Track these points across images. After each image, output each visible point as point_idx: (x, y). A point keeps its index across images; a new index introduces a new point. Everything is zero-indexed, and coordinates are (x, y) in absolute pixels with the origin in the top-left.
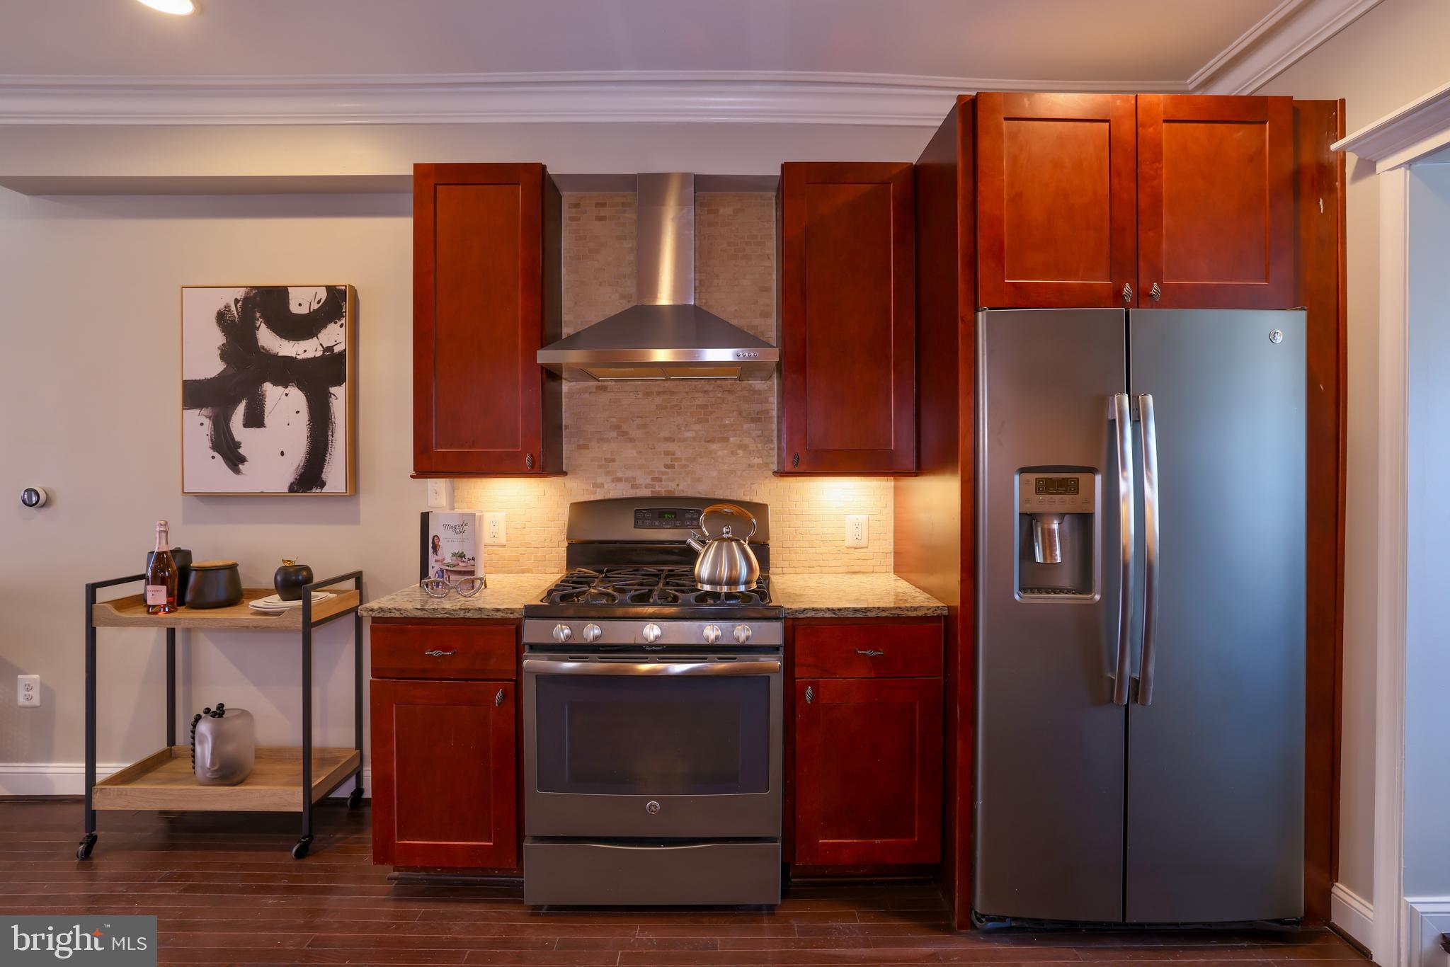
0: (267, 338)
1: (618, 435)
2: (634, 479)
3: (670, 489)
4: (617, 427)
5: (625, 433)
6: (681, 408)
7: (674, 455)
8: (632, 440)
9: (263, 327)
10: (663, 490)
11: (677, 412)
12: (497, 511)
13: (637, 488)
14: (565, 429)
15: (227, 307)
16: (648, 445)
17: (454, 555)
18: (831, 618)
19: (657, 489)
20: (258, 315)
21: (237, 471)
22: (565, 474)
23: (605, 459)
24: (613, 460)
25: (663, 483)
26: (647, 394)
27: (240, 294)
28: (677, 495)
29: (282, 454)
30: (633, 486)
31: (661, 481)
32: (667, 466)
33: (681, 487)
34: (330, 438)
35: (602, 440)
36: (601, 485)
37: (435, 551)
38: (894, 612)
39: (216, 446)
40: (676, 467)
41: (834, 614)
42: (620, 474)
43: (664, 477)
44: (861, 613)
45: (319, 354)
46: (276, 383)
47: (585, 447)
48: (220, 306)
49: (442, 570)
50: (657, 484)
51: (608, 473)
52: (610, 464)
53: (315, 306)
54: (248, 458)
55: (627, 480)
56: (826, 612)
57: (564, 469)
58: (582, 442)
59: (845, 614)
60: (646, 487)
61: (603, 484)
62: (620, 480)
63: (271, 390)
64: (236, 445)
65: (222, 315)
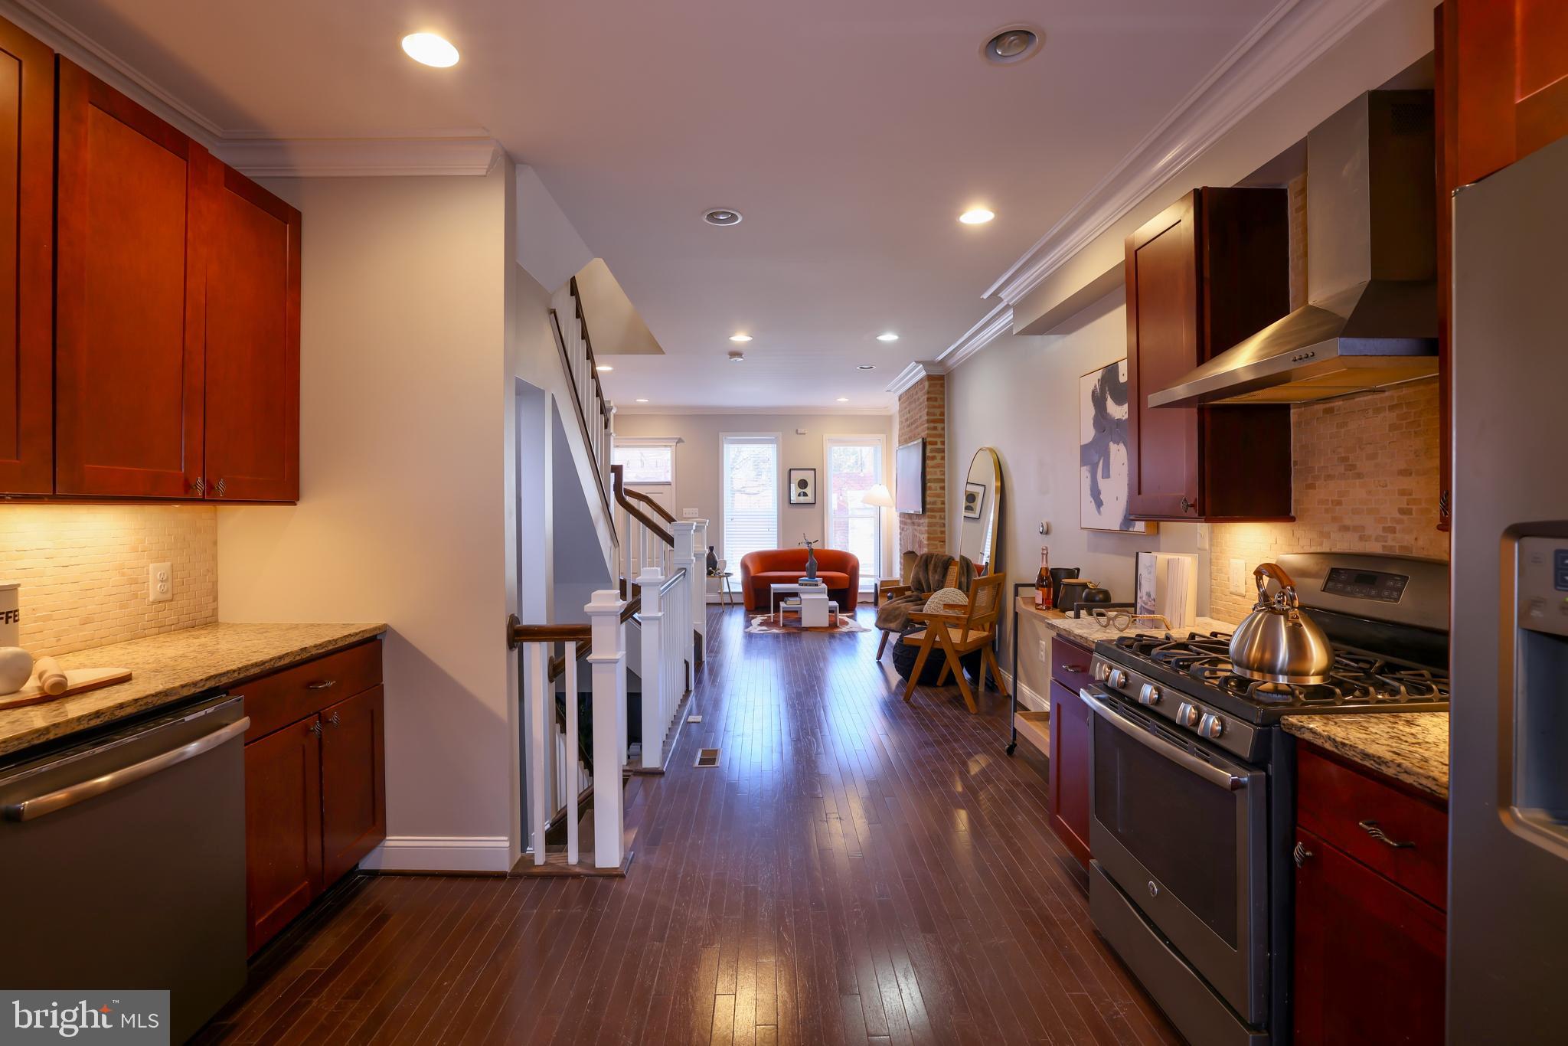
0: (1111, 407)
1: (1346, 470)
2: (1363, 528)
3: (1405, 544)
4: (1344, 459)
5: (1352, 467)
6: (1419, 426)
7: (1411, 495)
8: (1359, 476)
9: (1109, 397)
10: (1397, 545)
11: (1415, 433)
12: (1238, 558)
13: (1366, 541)
14: (1294, 466)
15: (1095, 386)
16: (1379, 481)
17: (1146, 594)
19: (1390, 543)
20: (1107, 389)
21: (1099, 512)
22: (1293, 519)
23: (1332, 501)
24: (1339, 503)
25: (1398, 535)
26: (1377, 411)
27: (1099, 375)
28: (1415, 554)
29: (1117, 499)
30: (1361, 538)
31: (1395, 532)
32: (1402, 511)
33: (1420, 543)
35: (1329, 477)
36: (1327, 535)
37: (1140, 588)
39: (1092, 495)
40: (1414, 513)
42: (1347, 522)
43: (1398, 527)
46: (1114, 443)
47: (1311, 486)
48: (1092, 388)
49: (1142, 606)
50: (1390, 536)
51: (1334, 519)
52: (1338, 507)
54: (1104, 502)
55: (1356, 529)
57: (1293, 514)
58: (1310, 481)
60: (1377, 539)
61: (1329, 533)
62: (1345, 529)
63: (1113, 447)
64: (1099, 493)
65: (1093, 392)
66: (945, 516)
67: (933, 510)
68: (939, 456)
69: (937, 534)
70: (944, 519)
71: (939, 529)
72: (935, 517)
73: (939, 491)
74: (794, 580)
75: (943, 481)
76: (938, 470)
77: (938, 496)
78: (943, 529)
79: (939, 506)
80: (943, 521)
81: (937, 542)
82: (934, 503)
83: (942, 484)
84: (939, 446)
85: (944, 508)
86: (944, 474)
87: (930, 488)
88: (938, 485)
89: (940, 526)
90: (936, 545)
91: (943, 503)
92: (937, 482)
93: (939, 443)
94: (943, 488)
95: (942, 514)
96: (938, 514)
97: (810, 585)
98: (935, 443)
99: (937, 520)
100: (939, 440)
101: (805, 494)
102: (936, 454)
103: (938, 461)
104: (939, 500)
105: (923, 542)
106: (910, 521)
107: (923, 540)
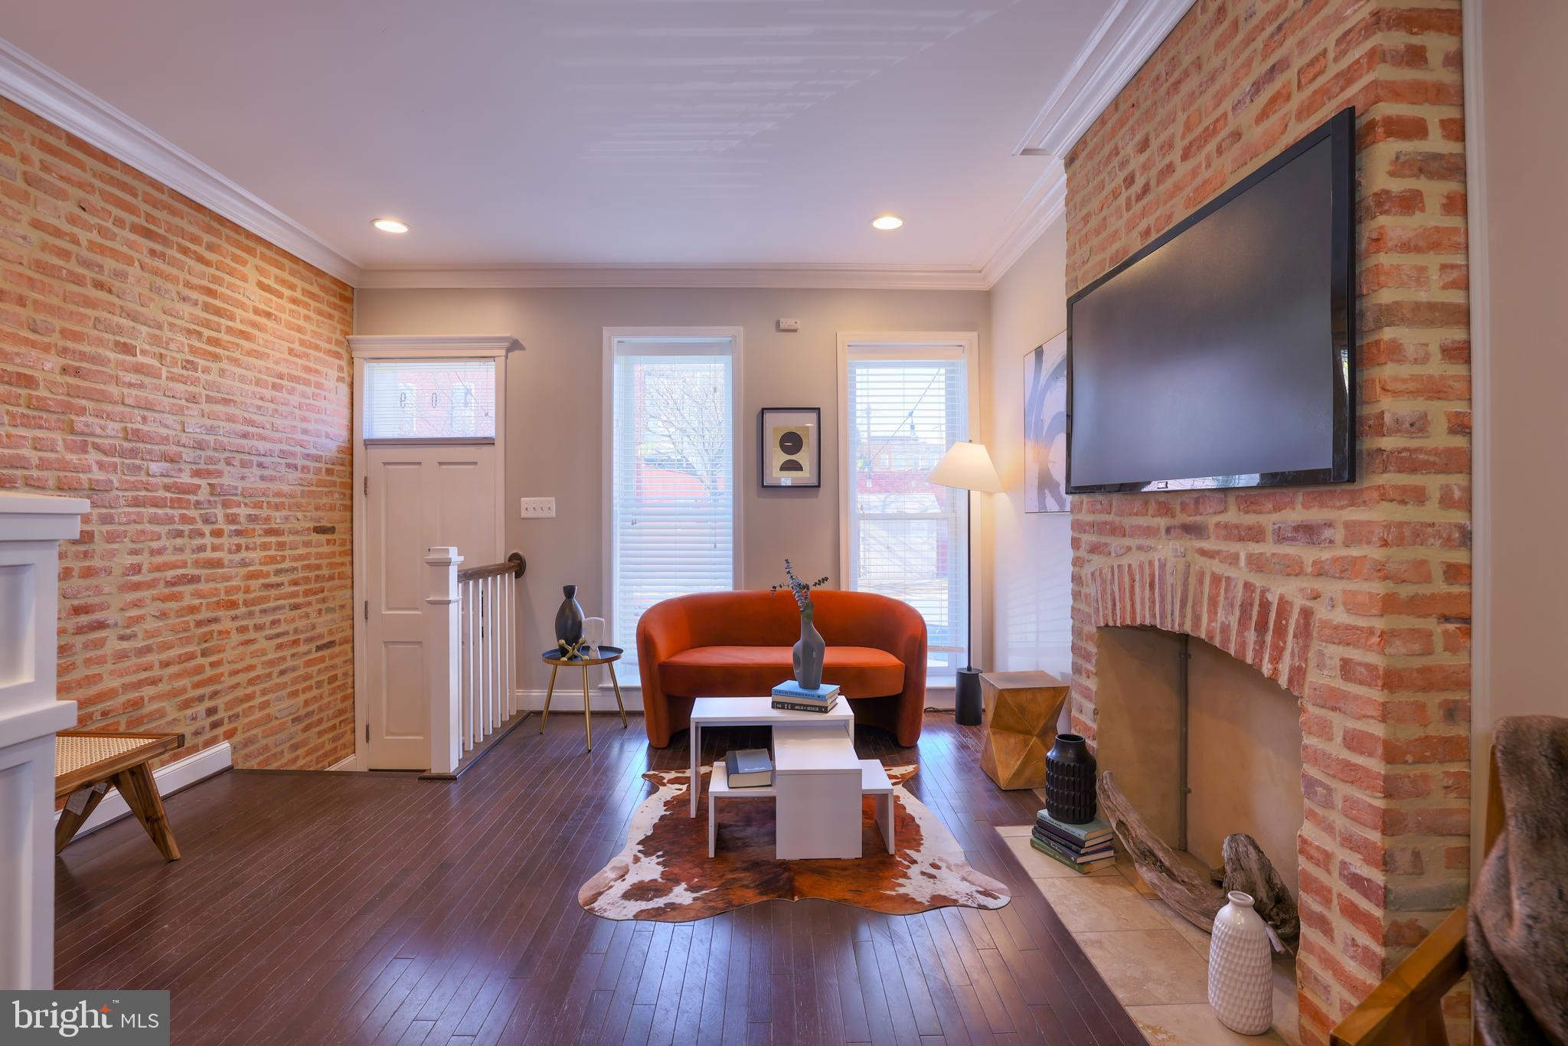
66: (1469, 490)
68: (1435, 191)
69: (1428, 579)
70: (1467, 505)
71: (1437, 556)
72: (1419, 496)
73: (1437, 367)
75: (1463, 316)
76: (1432, 261)
77: (1435, 390)
78: (1459, 557)
79: (1440, 438)
80: (1458, 517)
81: (1431, 624)
82: (1419, 426)
83: (1456, 334)
84: (1436, 143)
86: (1465, 285)
87: (1395, 351)
88: (1437, 337)
89: (1448, 543)
90: (1429, 635)
91: (1462, 426)
92: (1430, 323)
93: (1435, 131)
94: (1461, 353)
95: (1456, 480)
96: (1433, 483)
98: (1416, 129)
99: (1431, 512)
100: (1433, 115)
102: (1422, 184)
103: (1432, 217)
104: (1439, 411)
105: (1306, 613)
106: (1162, 522)
107: (1299, 602)
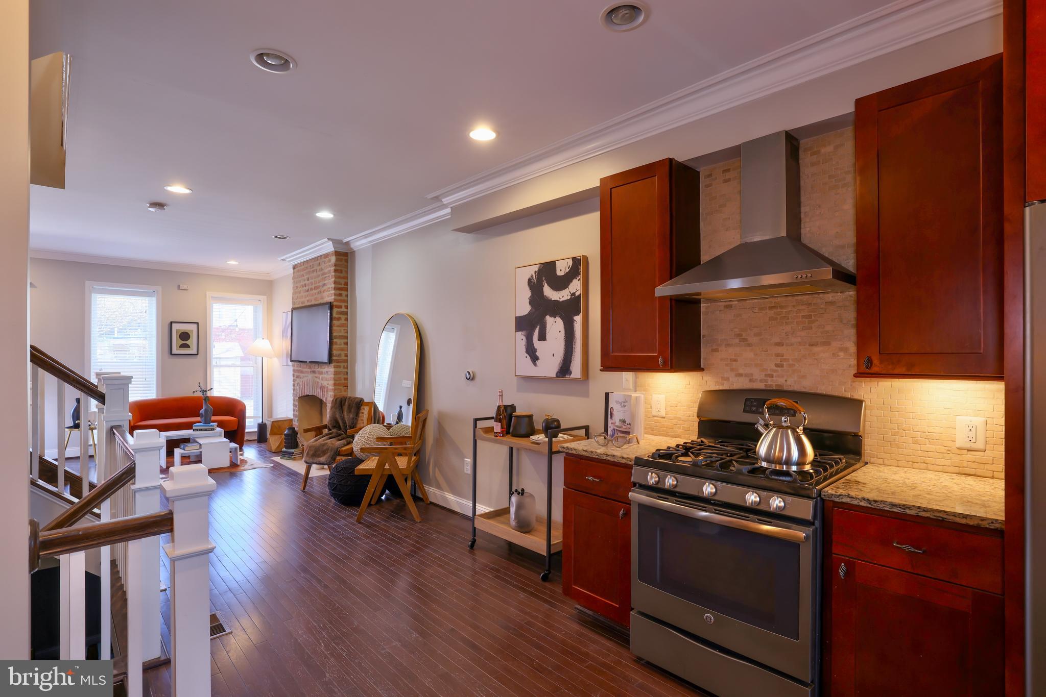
0: (548, 292)
1: (740, 341)
2: (752, 375)
3: (779, 383)
4: (739, 335)
5: (745, 340)
6: (788, 319)
7: (783, 356)
8: (749, 345)
9: (546, 284)
10: (774, 384)
11: (786, 322)
12: (660, 394)
13: (754, 382)
14: (703, 338)
15: (532, 276)
16: (762, 348)
17: (620, 420)
18: (867, 507)
19: (769, 383)
20: (544, 278)
21: (535, 364)
22: (703, 370)
23: (731, 359)
24: (736, 360)
25: (774, 379)
26: (761, 309)
27: (536, 268)
28: (785, 388)
29: (553, 355)
30: (751, 380)
31: (773, 377)
32: (777, 365)
33: (789, 383)
34: (574, 346)
35: (728, 345)
36: (728, 379)
37: (611, 417)
38: (938, 514)
39: (527, 352)
40: (785, 366)
41: (870, 504)
42: (741, 371)
43: (775, 374)
44: (899, 508)
45: (569, 297)
46: (551, 316)
47: (716, 350)
48: (529, 276)
49: (614, 429)
50: (770, 379)
51: (732, 370)
52: (734, 363)
53: (567, 270)
54: (540, 357)
55: (746, 375)
56: (861, 501)
57: (702, 366)
58: (715, 347)
59: (881, 506)
60: (761, 381)
61: (728, 378)
62: (741, 375)
63: (549, 320)
64: (535, 350)
65: (530, 281)
66: (347, 366)
67: (338, 361)
68: (343, 317)
69: (341, 380)
70: (347, 368)
71: (343, 376)
72: (339, 367)
73: (343, 346)
74: (189, 426)
75: (346, 337)
76: (343, 328)
77: (342, 350)
78: (346, 376)
79: (343, 357)
80: (346, 370)
81: (342, 388)
82: (340, 355)
83: (346, 341)
84: (343, 309)
85: (347, 360)
86: (347, 333)
87: (336, 343)
88: (343, 341)
89: (344, 374)
90: (340, 389)
91: (346, 355)
92: (342, 339)
93: (343, 307)
94: (346, 344)
95: (345, 364)
96: (342, 365)
97: (206, 430)
98: (340, 307)
99: (342, 369)
100: (343, 304)
101: (187, 346)
102: (341, 316)
103: (343, 321)
104: (343, 353)
105: (327, 387)
106: (309, 370)
107: (327, 385)
